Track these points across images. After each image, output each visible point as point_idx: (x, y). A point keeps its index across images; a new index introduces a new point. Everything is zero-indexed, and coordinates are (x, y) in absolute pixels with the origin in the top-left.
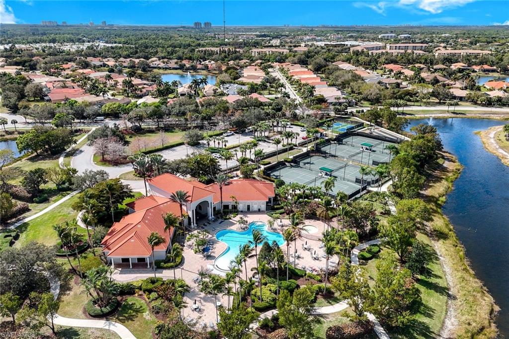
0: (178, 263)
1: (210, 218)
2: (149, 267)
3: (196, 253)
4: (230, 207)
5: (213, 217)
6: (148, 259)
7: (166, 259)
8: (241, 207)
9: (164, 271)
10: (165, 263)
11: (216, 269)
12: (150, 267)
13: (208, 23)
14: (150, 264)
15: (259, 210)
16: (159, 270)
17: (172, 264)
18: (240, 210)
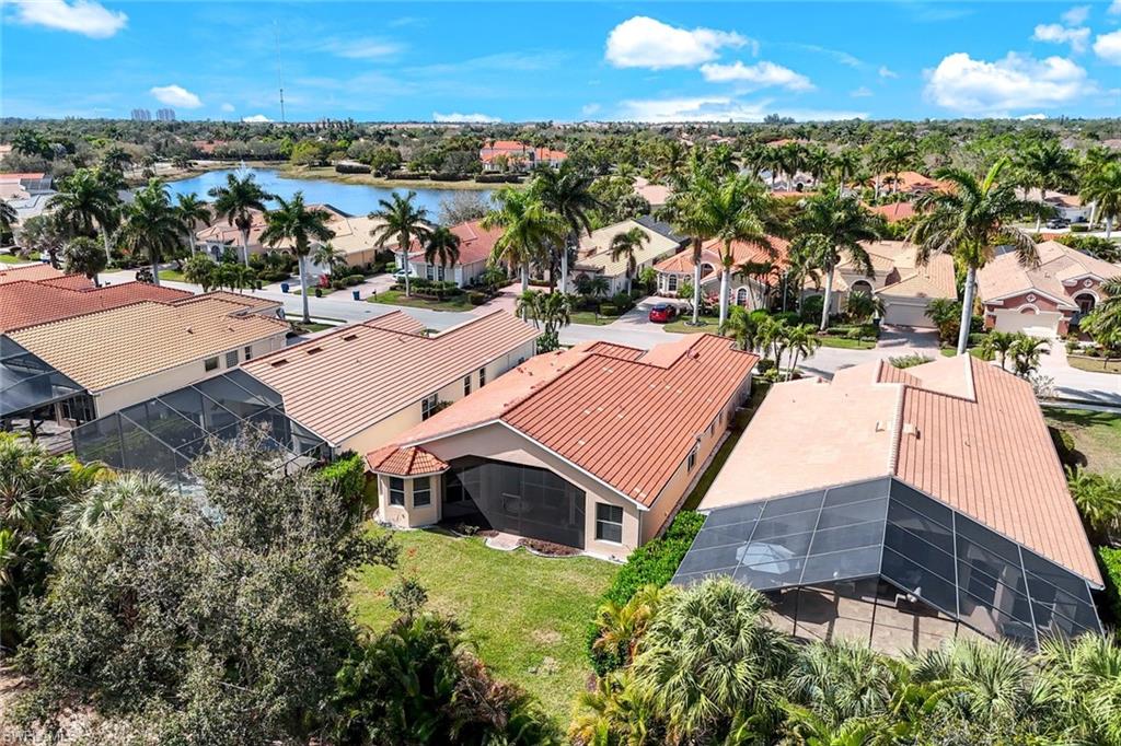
13: (167, 111)
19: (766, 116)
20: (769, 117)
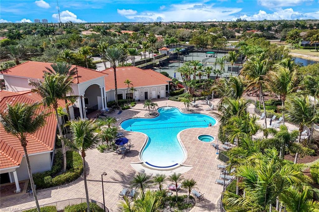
0: (79, 171)
1: (104, 109)
2: (18, 189)
3: (103, 152)
4: (124, 97)
5: (106, 108)
6: (15, 174)
7: (52, 169)
8: (137, 95)
9: (53, 191)
10: (53, 176)
11: (148, 168)
12: (21, 191)
13: (45, 20)
14: (20, 184)
15: (159, 97)
16: (44, 192)
17: (68, 174)
18: (137, 98)
19: (237, 19)
20: (238, 19)
